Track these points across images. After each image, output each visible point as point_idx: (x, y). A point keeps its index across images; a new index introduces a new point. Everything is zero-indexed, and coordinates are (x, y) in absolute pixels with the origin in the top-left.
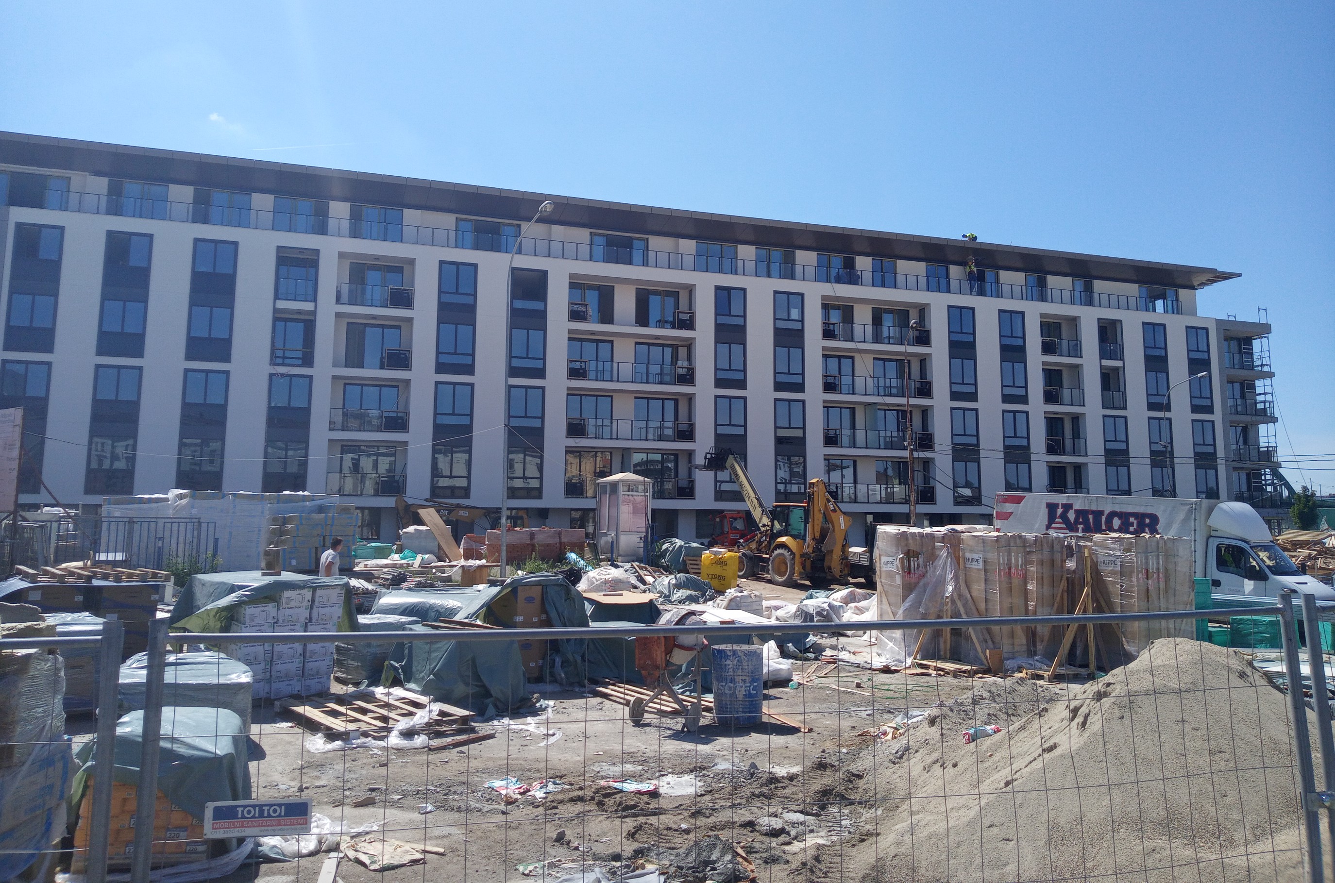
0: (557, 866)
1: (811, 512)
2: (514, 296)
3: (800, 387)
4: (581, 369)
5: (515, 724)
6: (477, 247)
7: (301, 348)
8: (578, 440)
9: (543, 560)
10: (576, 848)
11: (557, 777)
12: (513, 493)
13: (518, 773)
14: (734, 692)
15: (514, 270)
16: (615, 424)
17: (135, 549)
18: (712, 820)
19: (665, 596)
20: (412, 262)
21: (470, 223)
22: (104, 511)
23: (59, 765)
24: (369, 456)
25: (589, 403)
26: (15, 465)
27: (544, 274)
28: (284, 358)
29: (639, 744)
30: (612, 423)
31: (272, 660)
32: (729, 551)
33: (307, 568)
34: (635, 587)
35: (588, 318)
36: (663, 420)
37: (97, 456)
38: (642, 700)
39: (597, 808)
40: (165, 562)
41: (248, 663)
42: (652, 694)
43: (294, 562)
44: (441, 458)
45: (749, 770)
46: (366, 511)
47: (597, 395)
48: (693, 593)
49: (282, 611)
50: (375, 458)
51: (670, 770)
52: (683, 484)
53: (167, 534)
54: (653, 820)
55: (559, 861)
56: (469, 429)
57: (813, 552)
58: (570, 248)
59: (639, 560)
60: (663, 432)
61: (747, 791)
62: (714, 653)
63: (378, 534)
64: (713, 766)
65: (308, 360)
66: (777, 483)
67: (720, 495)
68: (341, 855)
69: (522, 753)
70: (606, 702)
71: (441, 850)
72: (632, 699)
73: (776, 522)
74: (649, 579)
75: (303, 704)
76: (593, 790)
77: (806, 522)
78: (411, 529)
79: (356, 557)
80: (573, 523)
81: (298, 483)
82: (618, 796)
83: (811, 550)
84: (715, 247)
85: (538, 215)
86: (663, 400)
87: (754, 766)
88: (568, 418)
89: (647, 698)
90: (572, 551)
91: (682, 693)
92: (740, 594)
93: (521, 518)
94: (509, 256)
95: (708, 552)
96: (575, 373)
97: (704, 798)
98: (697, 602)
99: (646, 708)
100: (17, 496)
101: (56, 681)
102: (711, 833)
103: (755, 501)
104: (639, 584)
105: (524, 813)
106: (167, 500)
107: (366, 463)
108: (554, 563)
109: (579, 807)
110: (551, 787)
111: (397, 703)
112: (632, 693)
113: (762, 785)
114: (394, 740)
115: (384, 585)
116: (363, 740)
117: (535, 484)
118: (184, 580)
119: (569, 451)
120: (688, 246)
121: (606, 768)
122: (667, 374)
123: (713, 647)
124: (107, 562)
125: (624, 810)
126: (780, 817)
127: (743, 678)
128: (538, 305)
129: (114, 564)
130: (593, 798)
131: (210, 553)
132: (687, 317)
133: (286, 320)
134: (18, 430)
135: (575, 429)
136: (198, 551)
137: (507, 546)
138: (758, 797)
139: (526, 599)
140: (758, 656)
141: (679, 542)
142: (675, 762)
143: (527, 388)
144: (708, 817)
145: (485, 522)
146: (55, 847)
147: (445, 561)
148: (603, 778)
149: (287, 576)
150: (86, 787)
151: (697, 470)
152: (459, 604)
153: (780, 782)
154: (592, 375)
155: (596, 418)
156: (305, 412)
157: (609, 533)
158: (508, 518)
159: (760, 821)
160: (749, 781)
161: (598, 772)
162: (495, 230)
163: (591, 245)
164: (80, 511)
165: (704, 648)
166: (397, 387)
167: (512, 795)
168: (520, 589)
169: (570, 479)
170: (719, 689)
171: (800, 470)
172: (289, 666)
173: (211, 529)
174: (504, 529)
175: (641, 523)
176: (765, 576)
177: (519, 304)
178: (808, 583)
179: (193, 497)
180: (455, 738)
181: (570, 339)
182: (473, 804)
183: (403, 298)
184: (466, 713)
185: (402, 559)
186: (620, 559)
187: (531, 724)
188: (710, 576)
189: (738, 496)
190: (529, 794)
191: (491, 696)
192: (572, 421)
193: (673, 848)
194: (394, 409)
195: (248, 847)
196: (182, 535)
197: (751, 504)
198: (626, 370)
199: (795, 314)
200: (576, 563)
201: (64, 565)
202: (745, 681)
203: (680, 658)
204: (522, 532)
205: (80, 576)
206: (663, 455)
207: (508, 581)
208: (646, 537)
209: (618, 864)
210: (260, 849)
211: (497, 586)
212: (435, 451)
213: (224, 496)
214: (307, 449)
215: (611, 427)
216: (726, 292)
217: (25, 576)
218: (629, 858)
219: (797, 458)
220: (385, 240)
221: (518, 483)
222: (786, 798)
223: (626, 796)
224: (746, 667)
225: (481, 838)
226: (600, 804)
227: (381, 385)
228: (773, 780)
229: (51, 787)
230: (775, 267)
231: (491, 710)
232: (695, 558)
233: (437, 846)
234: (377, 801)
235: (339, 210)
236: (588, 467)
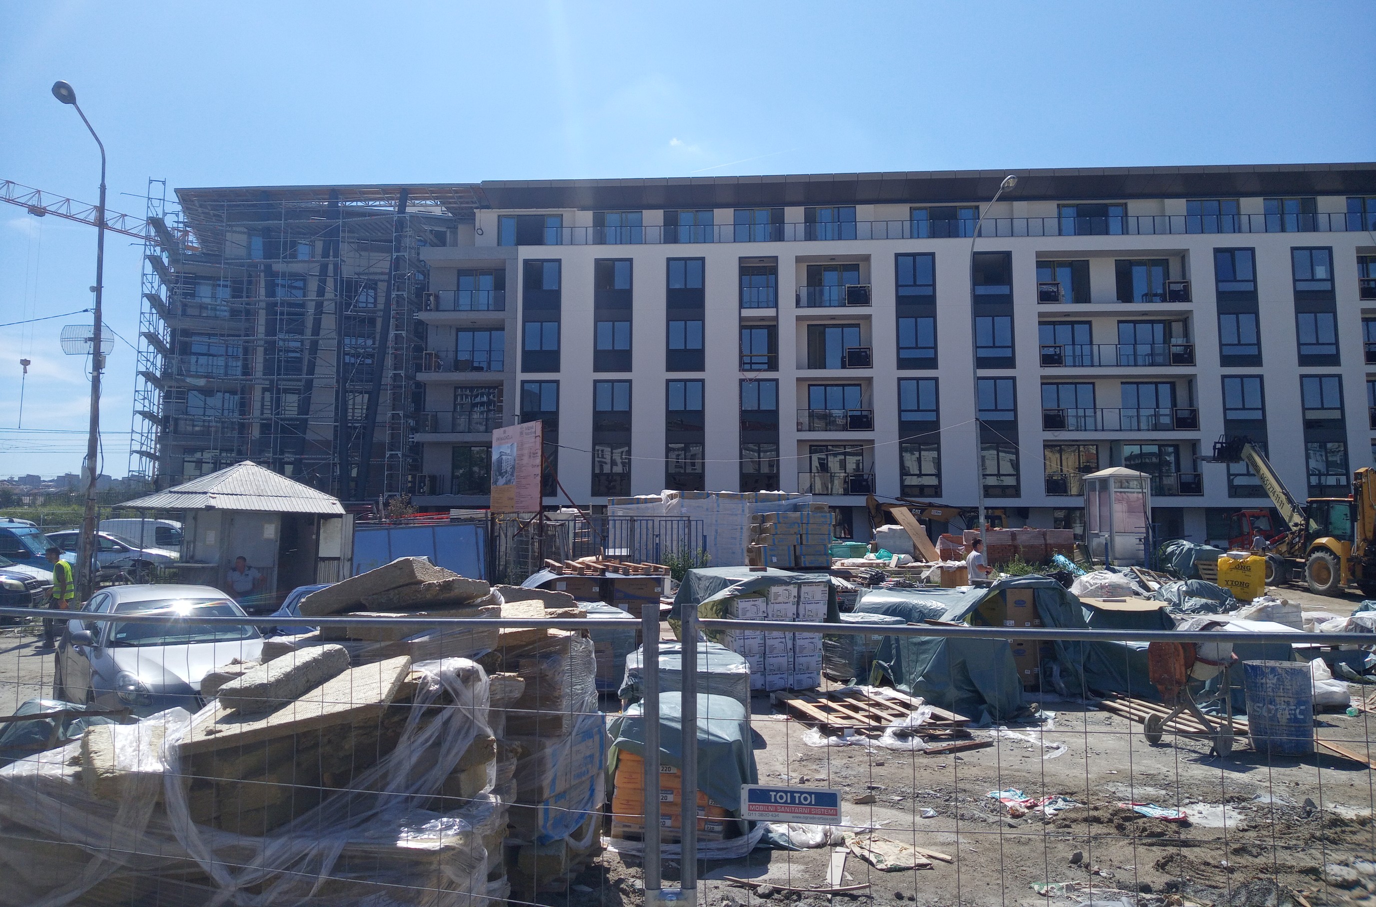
0: (1077, 890)
1: (1360, 509)
2: (975, 282)
3: (1334, 360)
4: (1055, 354)
5: (1012, 734)
6: (934, 234)
7: (765, 352)
8: (1057, 433)
9: (1027, 562)
10: (1097, 873)
11: (1067, 793)
12: (988, 491)
13: (1023, 786)
14: (1275, 715)
15: (976, 255)
16: (1099, 413)
17: (637, 545)
18: (1260, 861)
19: (1175, 604)
20: (867, 258)
21: (924, 211)
22: (610, 509)
23: (597, 738)
24: (835, 455)
25: (1067, 393)
26: (538, 471)
27: (1007, 255)
28: (751, 363)
29: (1159, 766)
30: (1095, 413)
31: (764, 654)
32: (1252, 554)
33: (787, 565)
34: (1137, 594)
35: (1060, 297)
36: (1158, 407)
37: (599, 462)
38: (1160, 718)
39: (1117, 832)
40: (662, 557)
41: (744, 654)
42: (1171, 712)
43: (775, 559)
44: (907, 456)
45: (1304, 808)
46: (837, 510)
47: (1075, 382)
48: (1210, 601)
49: (771, 606)
50: (843, 457)
51: (1201, 798)
52: (1188, 478)
53: (663, 531)
54: (1185, 851)
55: (1078, 884)
56: (936, 424)
57: (1365, 555)
58: (1036, 224)
59: (1140, 564)
60: (1159, 420)
61: (1305, 831)
62: (1246, 670)
63: (851, 533)
64: (1255, 798)
65: (773, 365)
66: (1309, 475)
67: (1234, 491)
68: (848, 851)
69: (1024, 764)
70: (1115, 717)
71: (949, 858)
72: (1147, 716)
73: (1312, 521)
74: (1154, 585)
75: (797, 698)
76: (1110, 811)
77: (1354, 519)
78: (885, 528)
79: (833, 555)
80: (1057, 523)
81: (772, 482)
82: (1140, 821)
83: (1361, 553)
84: (1212, 204)
85: (1000, 192)
86: (1156, 384)
87: (1309, 802)
88: (1044, 410)
89: (1166, 716)
90: (1059, 554)
91: (1207, 713)
92: (1271, 604)
93: (999, 518)
94: (970, 240)
95: (1225, 555)
96: (1048, 360)
97: (1247, 833)
98: (1215, 612)
99: (1164, 727)
100: (541, 498)
101: (590, 663)
102: (1261, 876)
103: (1283, 497)
104: (1141, 590)
105: (1033, 828)
106: (660, 500)
107: (834, 463)
108: (1040, 565)
109: (1096, 829)
110: (1061, 804)
111: (888, 703)
112: (1146, 710)
113: (1323, 827)
114: (887, 740)
115: (862, 584)
116: (857, 737)
117: (1010, 481)
118: (680, 574)
119: (1048, 445)
120: (1177, 206)
121: (1123, 789)
122: (1159, 355)
123: (1245, 662)
124: (615, 557)
125: (1148, 836)
126: (1353, 868)
127: (1286, 699)
128: (1003, 290)
129: (621, 558)
130: (1110, 821)
131: (700, 549)
132: (1180, 287)
133: (751, 327)
134: (539, 440)
135: (1053, 421)
136: (689, 547)
137: (987, 546)
138: (1320, 840)
139: (1015, 602)
140: (1305, 676)
141: (1187, 545)
142: (1205, 789)
143: (995, 379)
144: (1256, 857)
145: (961, 522)
146: (598, 810)
147: (921, 562)
148: (1120, 799)
149: (772, 572)
150: (618, 760)
151: (1204, 462)
152: (943, 606)
153: (1348, 826)
154: (1069, 360)
155: (1077, 408)
156: (774, 414)
157: (1102, 534)
158: (987, 517)
159: (1328, 869)
160: (1306, 820)
161: (1114, 793)
162: (952, 215)
163: (1059, 217)
164: (590, 511)
165: (1233, 663)
166: (860, 385)
167: (1019, 808)
168: (1008, 592)
169: (1050, 476)
170: (1254, 710)
171: (1337, 458)
172: (780, 660)
173: (700, 527)
174: (984, 529)
175: (1140, 523)
176: (1300, 583)
177: (982, 290)
178: (1359, 592)
179: (682, 497)
180: (950, 743)
181: (1040, 323)
182: (977, 814)
183: (860, 296)
184: (959, 718)
185: (878, 558)
186: (1116, 562)
187: (1031, 735)
188: (1230, 583)
189: (1259, 491)
190: (1037, 808)
191: (985, 702)
192: (1048, 412)
193: (1214, 887)
194: (858, 408)
195: (758, 833)
196: (675, 531)
197: (1277, 500)
198: (1108, 352)
199: (1321, 272)
200: (1065, 566)
201: (581, 560)
202: (1288, 703)
203: (1204, 673)
204: (1003, 532)
205: (596, 570)
206: (1160, 446)
207: (995, 583)
208: (1147, 538)
209: (1148, 896)
210: (770, 835)
211: (982, 588)
212: (902, 450)
213: (708, 495)
214: (777, 451)
215: (1095, 416)
216: (1228, 255)
217: (553, 569)
218: (1161, 891)
219: (1337, 444)
220: (840, 239)
221: (992, 481)
222: (1359, 845)
223: (1150, 822)
224: (1289, 687)
225: (989, 849)
226: (1120, 828)
227: (844, 384)
228: (1337, 822)
229: (592, 756)
230: (1290, 220)
231: (986, 717)
232: (1208, 563)
233: (943, 852)
234: (877, 800)
235: (794, 215)
236: (1070, 462)
